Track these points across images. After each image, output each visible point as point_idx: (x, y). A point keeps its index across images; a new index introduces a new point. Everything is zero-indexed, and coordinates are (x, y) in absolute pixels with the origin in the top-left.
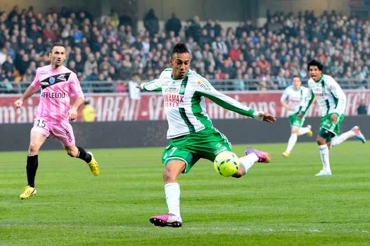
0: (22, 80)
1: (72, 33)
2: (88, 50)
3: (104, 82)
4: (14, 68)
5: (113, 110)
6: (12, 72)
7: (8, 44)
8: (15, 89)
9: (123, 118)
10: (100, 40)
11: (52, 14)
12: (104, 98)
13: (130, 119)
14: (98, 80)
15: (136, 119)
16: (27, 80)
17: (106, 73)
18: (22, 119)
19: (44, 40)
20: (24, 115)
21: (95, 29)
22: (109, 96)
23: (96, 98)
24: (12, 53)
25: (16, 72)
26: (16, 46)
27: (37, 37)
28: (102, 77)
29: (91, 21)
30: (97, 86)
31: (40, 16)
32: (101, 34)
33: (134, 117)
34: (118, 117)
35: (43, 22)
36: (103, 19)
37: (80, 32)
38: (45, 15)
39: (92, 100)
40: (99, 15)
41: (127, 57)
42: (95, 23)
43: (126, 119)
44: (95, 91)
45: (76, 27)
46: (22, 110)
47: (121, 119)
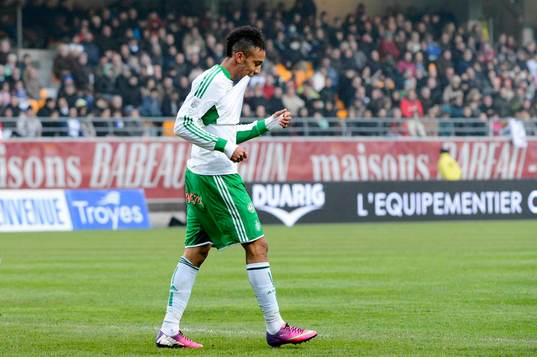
0: (348, 116)
1: (425, 47)
2: (450, 71)
3: (472, 120)
4: (336, 97)
5: (485, 162)
6: (334, 103)
7: (327, 62)
8: (334, 129)
9: (500, 175)
10: (468, 56)
11: (395, 15)
12: (471, 145)
13: (511, 176)
14: (464, 116)
15: (519, 176)
16: (356, 116)
17: (474, 106)
18: (350, 174)
19: (382, 55)
20: (353, 168)
21: (459, 39)
22: (479, 142)
23: (459, 145)
24: (333, 74)
25: (339, 104)
26: (339, 64)
27: (371, 51)
28: (468, 111)
29: (457, 28)
30: (461, 125)
31: (378, 21)
32: (467, 47)
33: (516, 173)
34: (493, 173)
35: (382, 30)
36: (471, 24)
37: (436, 44)
38: (385, 19)
39: (453, 148)
40: (466, 20)
41: (508, 83)
42: (461, 31)
43: (504, 176)
44: (458, 134)
45: (429, 38)
46: (349, 161)
47: (496, 176)
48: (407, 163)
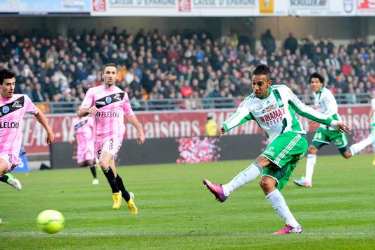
0: (148, 98)
1: (195, 53)
2: (210, 68)
3: (225, 99)
4: (141, 87)
6: (140, 91)
7: (135, 65)
8: (143, 106)
9: (244, 131)
10: (221, 59)
11: (176, 36)
12: (225, 114)
13: (251, 132)
14: (220, 96)
15: (256, 132)
16: (154, 98)
17: (227, 90)
18: (149, 134)
19: (169, 60)
20: (152, 131)
21: (216, 49)
22: (230, 112)
23: (218, 114)
24: (139, 72)
25: (143, 91)
26: (143, 67)
27: (162, 58)
28: (223, 94)
29: (213, 42)
30: (219, 102)
31: (164, 38)
32: (221, 53)
33: (254, 130)
34: (239, 131)
35: (167, 44)
36: (223, 39)
37: (202, 52)
38: (169, 37)
39: (214, 116)
40: (220, 36)
41: (247, 75)
42: (216, 43)
43: (246, 133)
44: (217, 107)
45: (199, 48)
46: (149, 126)
47: (241, 133)
48: (186, 126)
